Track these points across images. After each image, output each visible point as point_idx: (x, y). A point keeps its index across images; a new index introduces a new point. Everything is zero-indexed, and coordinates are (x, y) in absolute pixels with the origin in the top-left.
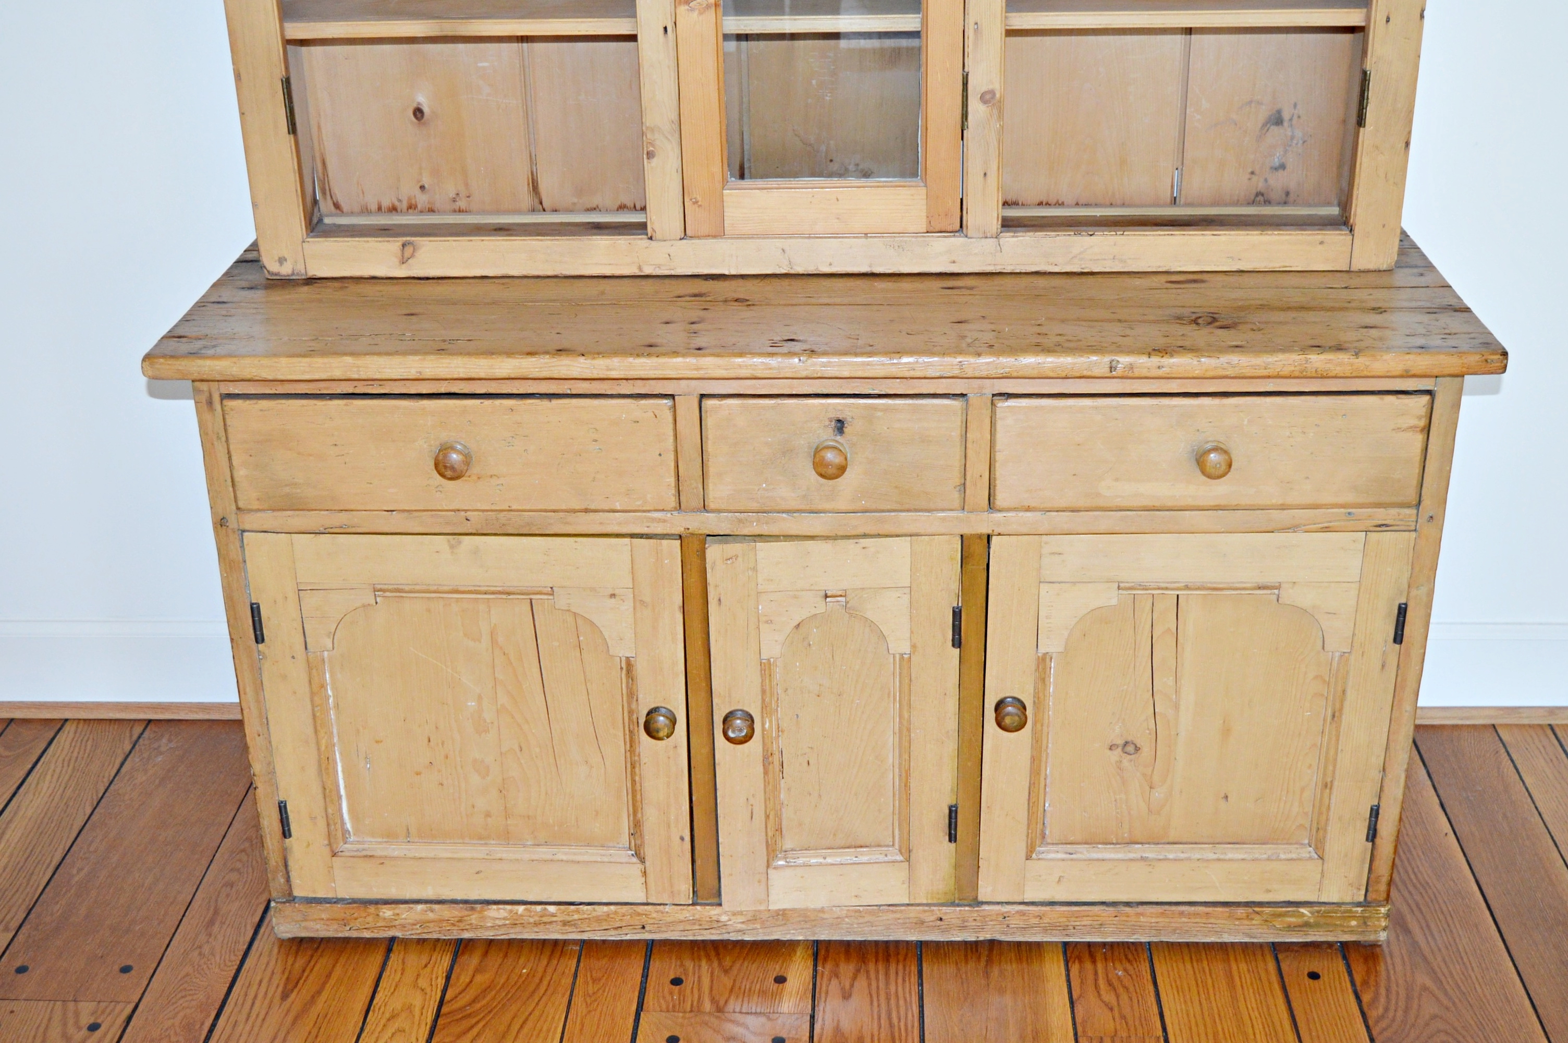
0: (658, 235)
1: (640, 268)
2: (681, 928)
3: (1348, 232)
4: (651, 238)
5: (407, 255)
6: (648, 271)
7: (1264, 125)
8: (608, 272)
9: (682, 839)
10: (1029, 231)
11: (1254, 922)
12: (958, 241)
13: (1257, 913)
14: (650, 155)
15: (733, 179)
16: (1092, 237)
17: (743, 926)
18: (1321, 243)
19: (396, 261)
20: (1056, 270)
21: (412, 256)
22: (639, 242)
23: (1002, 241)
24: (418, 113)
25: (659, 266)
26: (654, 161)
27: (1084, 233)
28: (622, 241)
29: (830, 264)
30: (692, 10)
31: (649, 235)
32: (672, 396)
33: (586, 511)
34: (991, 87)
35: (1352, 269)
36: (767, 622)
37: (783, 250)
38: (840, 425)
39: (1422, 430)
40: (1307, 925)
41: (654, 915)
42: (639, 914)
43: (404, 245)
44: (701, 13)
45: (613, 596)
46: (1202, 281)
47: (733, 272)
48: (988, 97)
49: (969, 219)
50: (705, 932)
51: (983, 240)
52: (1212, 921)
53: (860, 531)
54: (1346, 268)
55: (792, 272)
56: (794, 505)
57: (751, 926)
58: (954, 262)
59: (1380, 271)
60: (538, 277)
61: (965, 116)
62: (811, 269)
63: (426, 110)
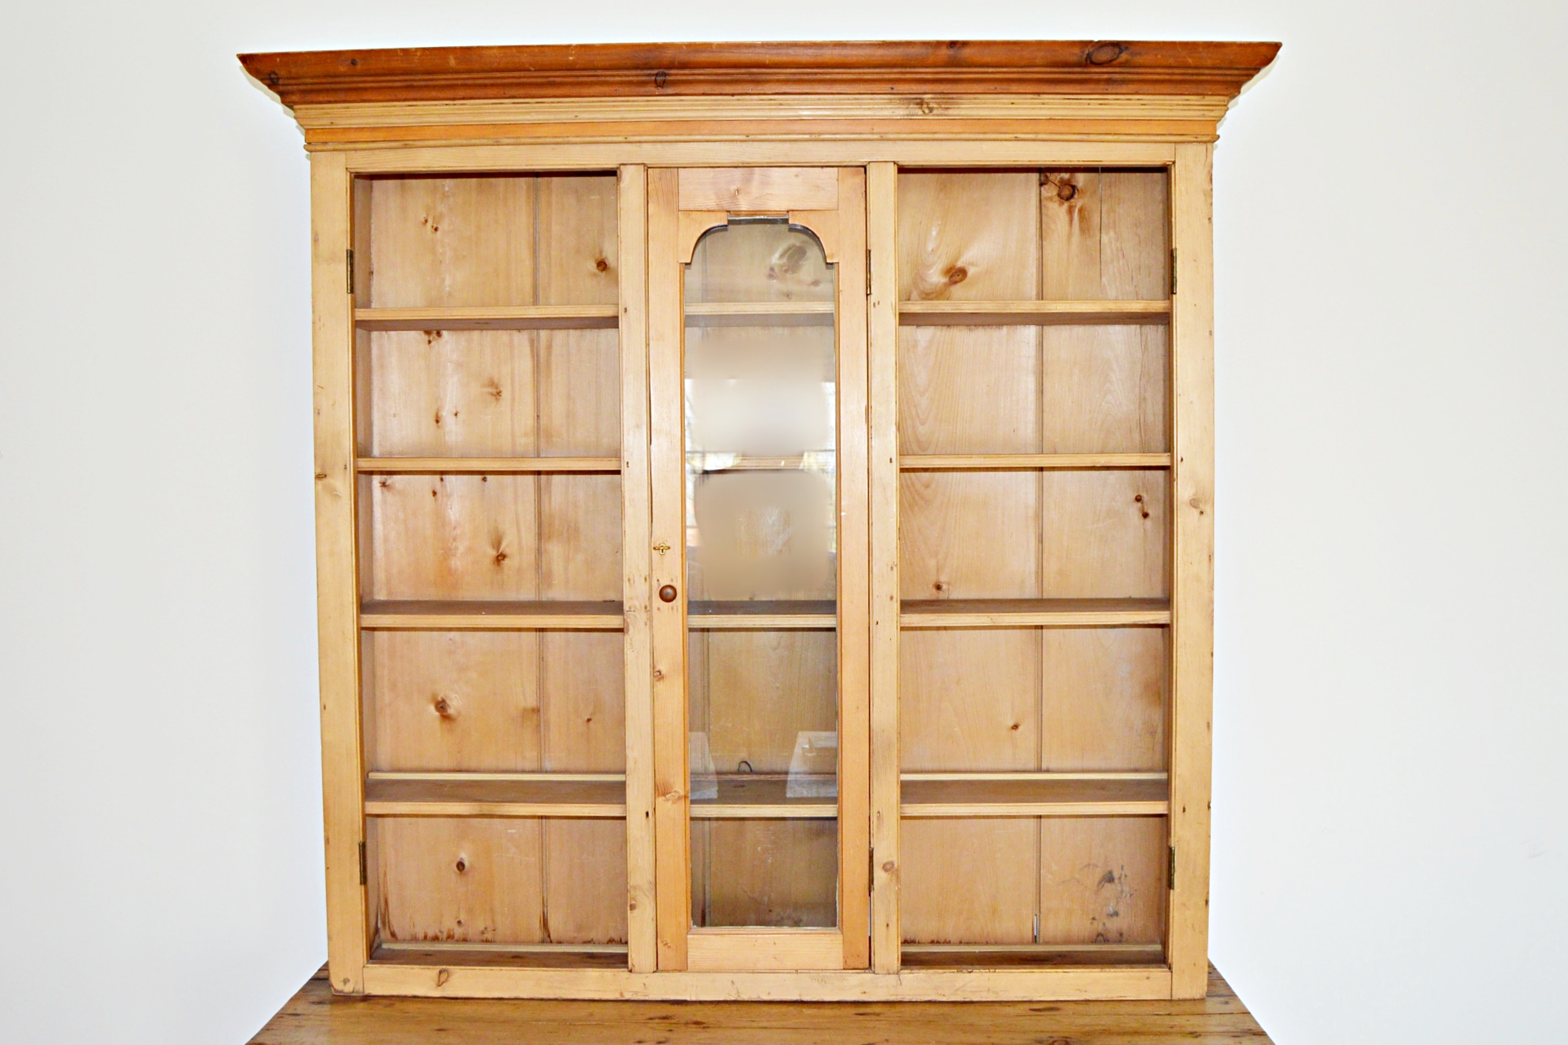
0: (636, 969)
1: (621, 994)
3: (1167, 970)
4: (631, 971)
5: (442, 980)
6: (627, 996)
7: (1100, 883)
8: (596, 997)
10: (923, 969)
12: (868, 976)
14: (632, 907)
15: (695, 926)
16: (971, 974)
18: (1148, 978)
19: (434, 984)
20: (944, 999)
21: (446, 981)
22: (621, 973)
23: (902, 976)
24: (461, 866)
25: (636, 993)
26: (636, 912)
27: (964, 971)
28: (608, 973)
29: (769, 994)
30: (668, 800)
31: (630, 968)
34: (890, 859)
35: (1173, 998)
37: (733, 982)
43: (440, 972)
44: (674, 803)
46: (1057, 1009)
47: (694, 999)
48: (888, 867)
49: (877, 960)
51: (887, 976)
54: (1169, 998)
55: (739, 999)
58: (865, 993)
59: (1195, 1000)
60: (542, 1000)
61: (871, 881)
62: (754, 997)
63: (467, 864)
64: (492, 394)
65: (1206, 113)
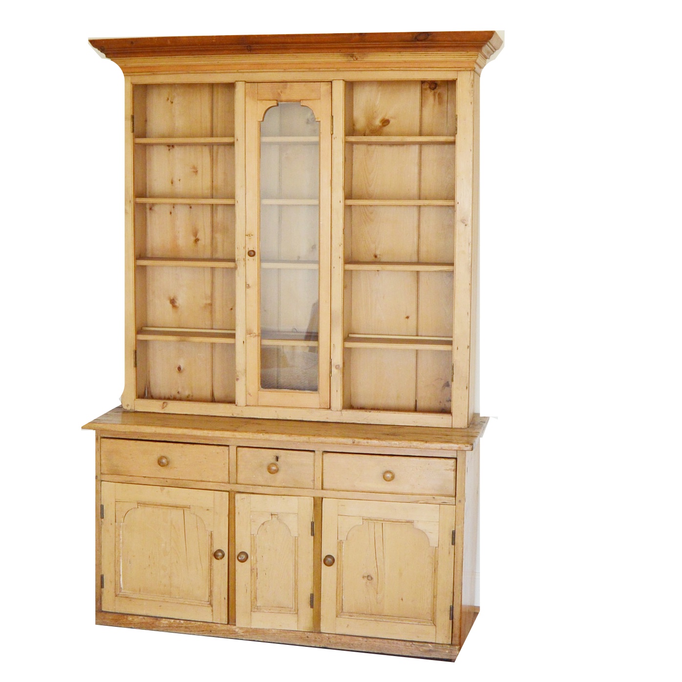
0: (239, 405)
1: (233, 414)
2: (223, 632)
3: (450, 415)
4: (236, 405)
5: (164, 406)
6: (235, 416)
7: (443, 387)
8: (223, 415)
9: (225, 598)
10: (351, 410)
11: (413, 648)
12: (329, 411)
13: (414, 645)
14: (237, 379)
15: (262, 388)
17: (243, 634)
18: (442, 418)
19: (161, 408)
20: (359, 423)
21: (166, 406)
22: (233, 406)
23: (343, 412)
24: (179, 369)
25: (238, 414)
26: (239, 381)
28: (228, 406)
30: (251, 336)
32: (228, 446)
33: (202, 481)
34: (338, 364)
35: (453, 427)
36: (253, 522)
38: (277, 458)
39: (453, 471)
40: (430, 651)
41: (215, 627)
42: (210, 626)
43: (164, 403)
44: (254, 337)
45: (208, 510)
47: (260, 418)
48: (337, 367)
49: (333, 405)
50: (230, 635)
51: (337, 412)
52: (398, 646)
53: (283, 494)
54: (451, 427)
55: (279, 418)
56: (263, 483)
57: (245, 634)
58: (327, 418)
60: (202, 416)
61: (331, 372)
62: (284, 418)
63: (182, 368)
64: (194, 172)
65: (469, 58)
